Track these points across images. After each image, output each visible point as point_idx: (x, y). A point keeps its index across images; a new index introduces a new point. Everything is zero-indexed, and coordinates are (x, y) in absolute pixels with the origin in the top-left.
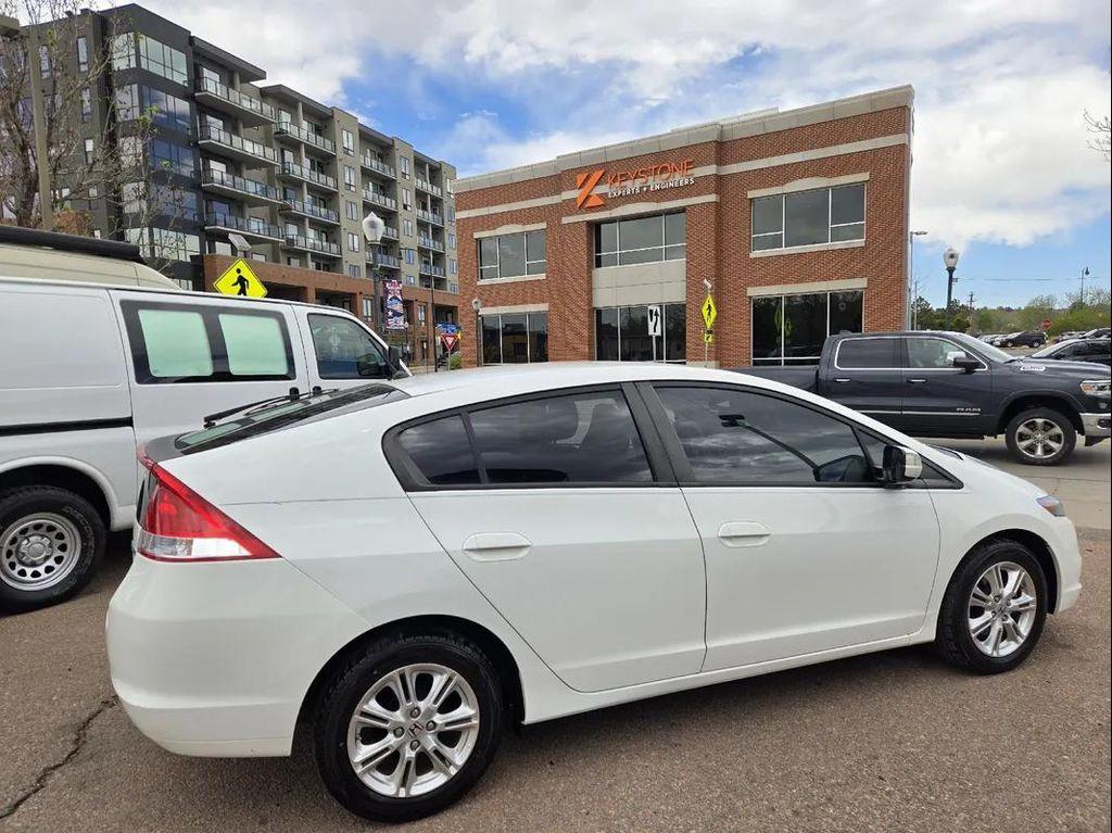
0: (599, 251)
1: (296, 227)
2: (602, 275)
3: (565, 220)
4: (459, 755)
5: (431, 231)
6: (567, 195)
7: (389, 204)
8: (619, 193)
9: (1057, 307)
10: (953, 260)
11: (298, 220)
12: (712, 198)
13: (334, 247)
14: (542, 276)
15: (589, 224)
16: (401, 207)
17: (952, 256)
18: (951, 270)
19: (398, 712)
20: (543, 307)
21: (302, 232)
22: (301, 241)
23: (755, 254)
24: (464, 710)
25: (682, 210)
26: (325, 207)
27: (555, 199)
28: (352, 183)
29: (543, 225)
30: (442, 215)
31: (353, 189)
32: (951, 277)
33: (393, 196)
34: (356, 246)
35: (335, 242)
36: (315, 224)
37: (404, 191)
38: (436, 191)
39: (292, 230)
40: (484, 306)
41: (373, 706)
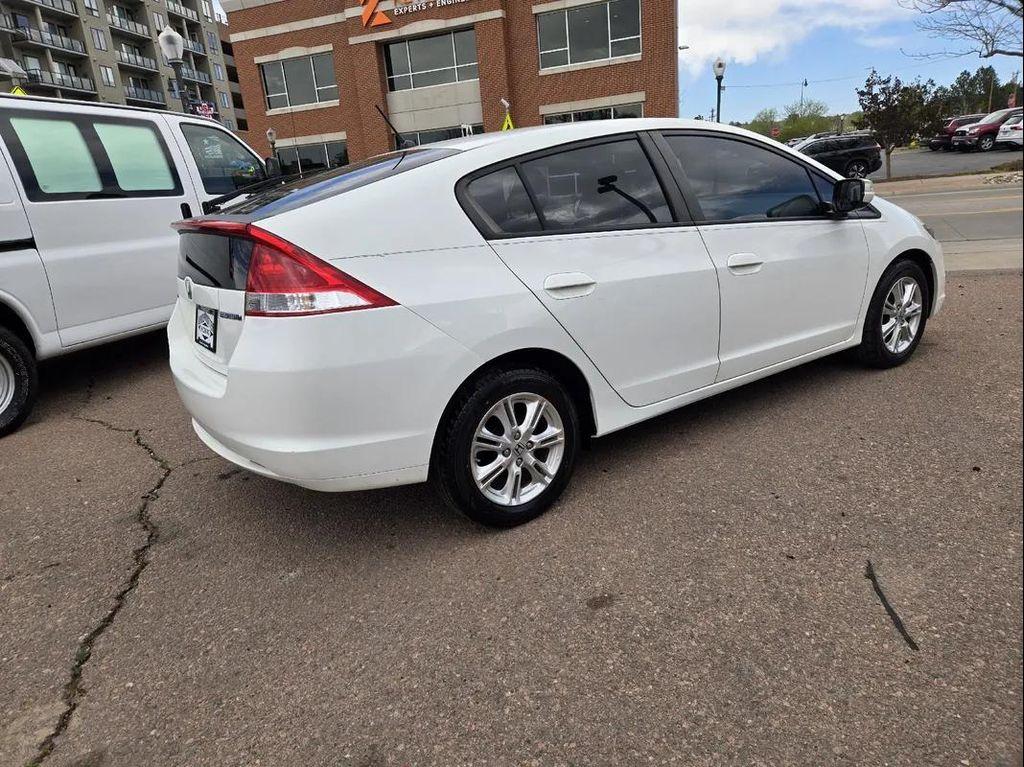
0: (390, 73)
1: (36, 60)
2: (399, 99)
3: (352, 41)
4: (552, 466)
5: (193, 62)
6: (351, 12)
7: (140, 30)
8: (405, 9)
9: (778, 120)
10: (721, 69)
11: (39, 52)
12: (498, 14)
13: (86, 82)
14: (336, 103)
15: (377, 43)
16: (154, 33)
17: (720, 65)
18: (719, 79)
19: (504, 436)
20: (341, 136)
21: (45, 66)
22: (46, 76)
23: (544, 72)
24: (551, 431)
25: (469, 27)
26: (66, 36)
27: (337, 18)
28: (94, 7)
29: (330, 47)
30: (201, 41)
31: (95, 13)
32: (719, 87)
33: (143, 21)
34: (111, 80)
35: (86, 76)
36: (59, 56)
37: (155, 15)
38: (191, 15)
39: (33, 64)
40: (280, 137)
41: (486, 433)
